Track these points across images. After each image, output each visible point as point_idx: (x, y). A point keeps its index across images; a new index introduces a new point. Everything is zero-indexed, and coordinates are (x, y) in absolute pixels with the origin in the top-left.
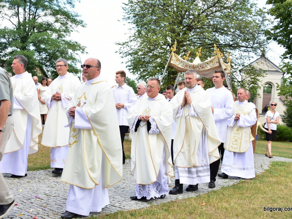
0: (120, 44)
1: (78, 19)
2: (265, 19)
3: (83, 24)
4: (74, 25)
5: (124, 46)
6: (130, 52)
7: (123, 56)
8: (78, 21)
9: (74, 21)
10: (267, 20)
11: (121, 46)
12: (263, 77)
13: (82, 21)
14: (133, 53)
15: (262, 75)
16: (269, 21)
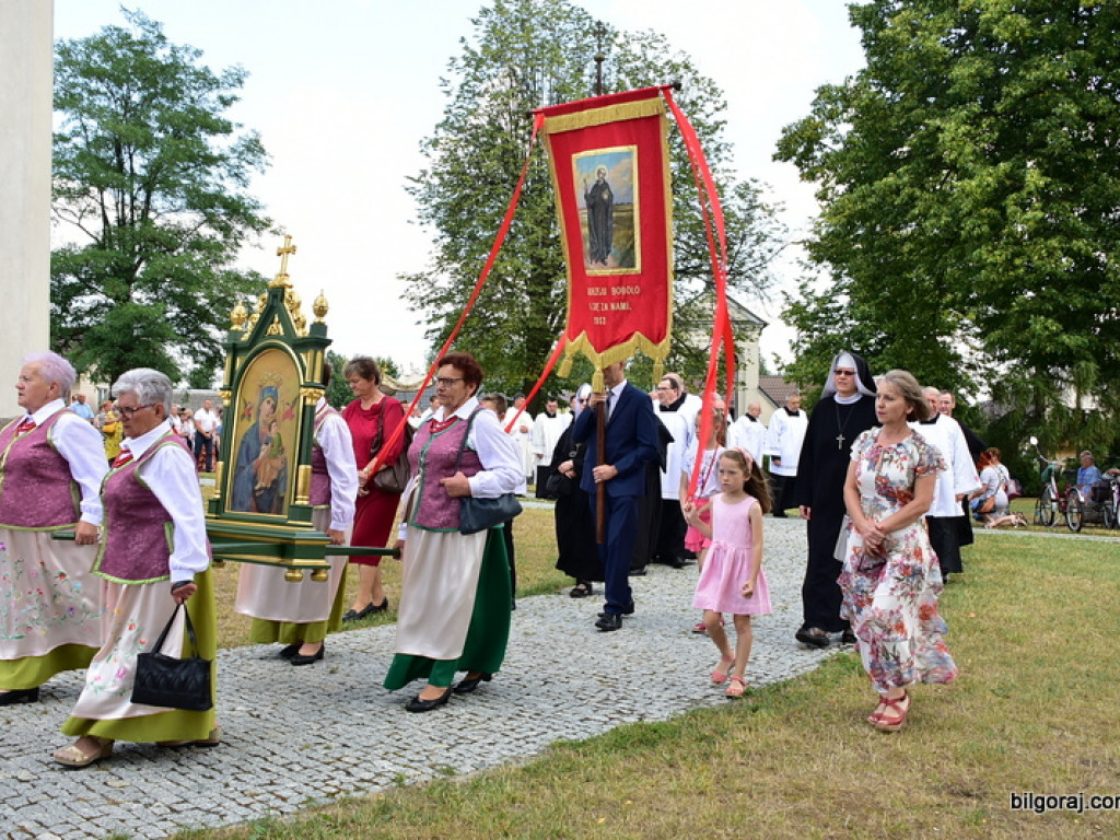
0: (409, 279)
1: (260, 214)
2: (754, 204)
3: (274, 226)
4: (249, 232)
5: (419, 282)
6: (433, 296)
7: (415, 307)
8: (261, 219)
9: (251, 221)
10: (757, 207)
11: (411, 283)
12: (752, 341)
13: (270, 221)
14: (440, 299)
15: (747, 337)
16: (763, 209)
